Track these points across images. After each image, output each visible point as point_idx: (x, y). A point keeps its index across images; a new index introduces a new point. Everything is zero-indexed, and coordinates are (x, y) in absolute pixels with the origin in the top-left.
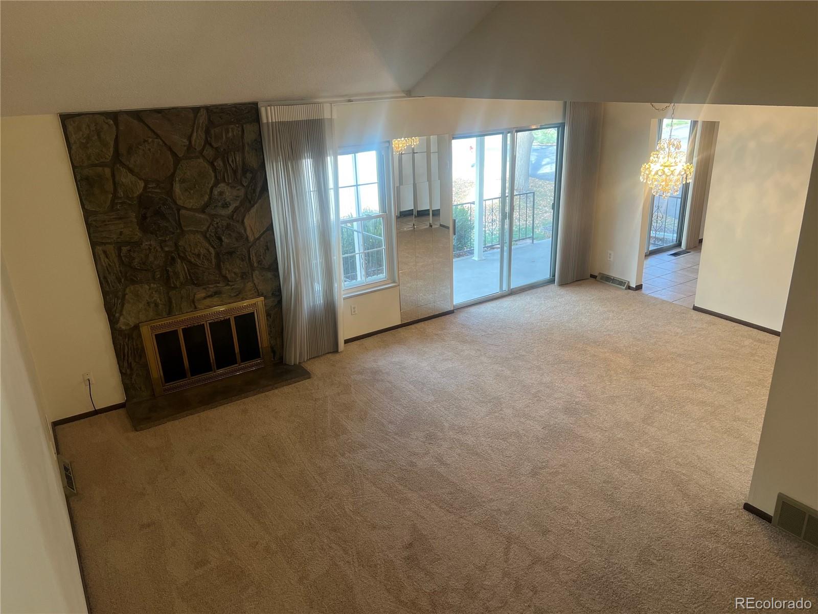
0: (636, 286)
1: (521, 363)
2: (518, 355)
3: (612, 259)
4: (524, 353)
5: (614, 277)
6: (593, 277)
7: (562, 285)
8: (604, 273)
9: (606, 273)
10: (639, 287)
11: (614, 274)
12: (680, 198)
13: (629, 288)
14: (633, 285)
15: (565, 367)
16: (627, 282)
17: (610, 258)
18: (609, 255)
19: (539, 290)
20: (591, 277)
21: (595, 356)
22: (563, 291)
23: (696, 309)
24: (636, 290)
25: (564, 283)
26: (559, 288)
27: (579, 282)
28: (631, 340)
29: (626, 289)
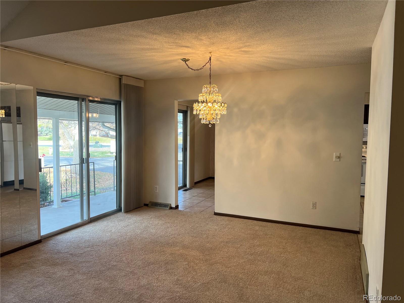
0: (175, 206)
1: (115, 273)
2: (111, 266)
3: (157, 191)
4: (115, 264)
5: (160, 203)
6: (146, 205)
7: (126, 212)
8: (154, 201)
9: (155, 201)
10: (177, 207)
11: (160, 201)
12: (181, 161)
13: (171, 208)
14: (174, 206)
15: (154, 267)
16: (169, 205)
17: (156, 190)
18: (155, 189)
19: (112, 217)
20: (144, 205)
21: (173, 254)
22: (129, 216)
23: (216, 214)
24: (176, 209)
25: (128, 211)
26: (125, 214)
27: (139, 209)
28: (191, 238)
29: (169, 209)
